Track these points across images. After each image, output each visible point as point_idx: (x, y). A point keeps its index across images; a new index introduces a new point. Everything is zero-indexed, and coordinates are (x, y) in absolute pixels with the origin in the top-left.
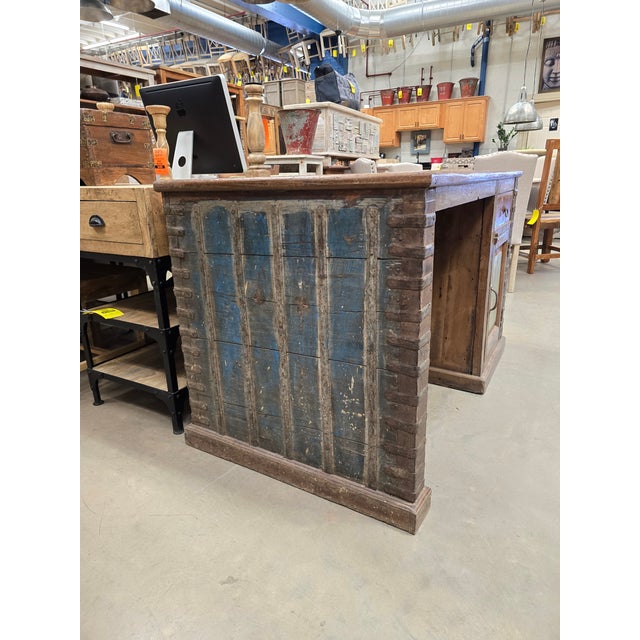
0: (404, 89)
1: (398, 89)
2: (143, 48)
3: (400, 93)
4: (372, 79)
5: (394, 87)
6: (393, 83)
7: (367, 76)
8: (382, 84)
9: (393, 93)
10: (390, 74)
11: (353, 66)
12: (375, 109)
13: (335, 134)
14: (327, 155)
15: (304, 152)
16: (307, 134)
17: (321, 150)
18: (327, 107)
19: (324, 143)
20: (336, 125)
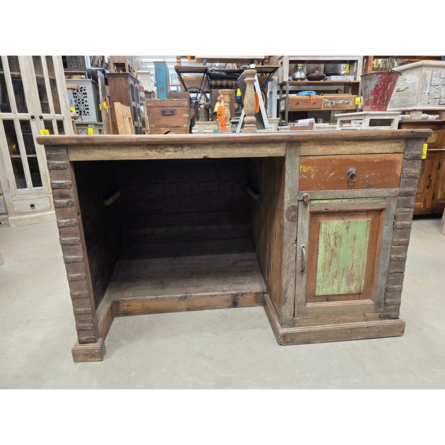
13: (434, 90)
14: (415, 110)
15: (374, 110)
16: (378, 94)
17: (412, 105)
18: (421, 66)
19: (415, 99)
20: (436, 81)
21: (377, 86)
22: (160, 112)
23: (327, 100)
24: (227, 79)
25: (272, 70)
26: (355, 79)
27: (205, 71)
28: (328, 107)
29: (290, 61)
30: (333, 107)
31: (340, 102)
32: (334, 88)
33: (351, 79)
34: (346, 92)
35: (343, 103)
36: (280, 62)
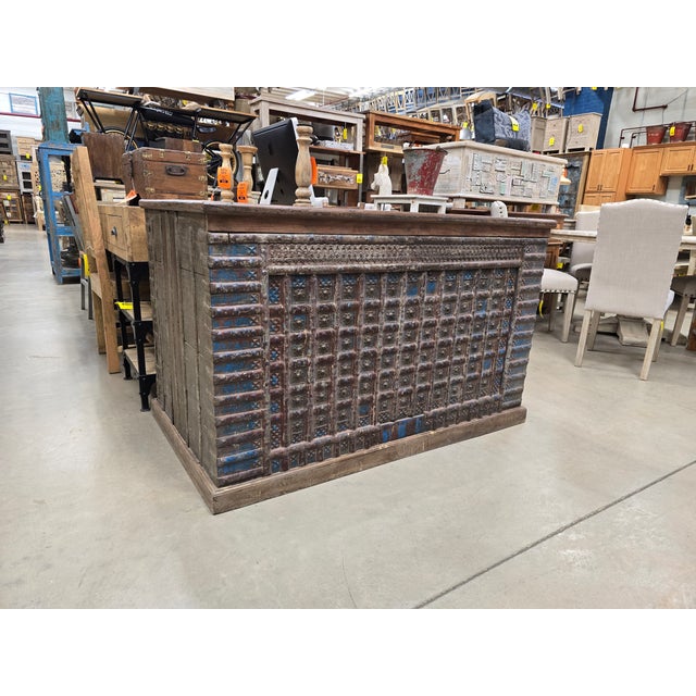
0: (677, 125)
1: (671, 125)
2: (400, 93)
3: (673, 129)
4: (641, 113)
5: (667, 122)
6: (668, 118)
7: (634, 110)
8: (653, 119)
9: (665, 129)
10: (665, 107)
11: (618, 100)
12: (636, 148)
13: (475, 175)
14: (459, 197)
15: (421, 193)
16: (425, 174)
17: (455, 191)
18: (464, 147)
19: (457, 184)
20: (478, 166)
21: (424, 165)
22: (163, 168)
23: (322, 174)
24: (175, 123)
25: (243, 119)
26: (355, 149)
27: (136, 104)
28: (323, 183)
29: (270, 111)
30: (330, 183)
31: (338, 177)
32: (330, 157)
33: (349, 148)
34: (342, 164)
35: (343, 179)
36: (254, 109)
